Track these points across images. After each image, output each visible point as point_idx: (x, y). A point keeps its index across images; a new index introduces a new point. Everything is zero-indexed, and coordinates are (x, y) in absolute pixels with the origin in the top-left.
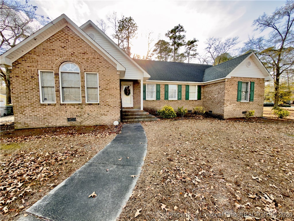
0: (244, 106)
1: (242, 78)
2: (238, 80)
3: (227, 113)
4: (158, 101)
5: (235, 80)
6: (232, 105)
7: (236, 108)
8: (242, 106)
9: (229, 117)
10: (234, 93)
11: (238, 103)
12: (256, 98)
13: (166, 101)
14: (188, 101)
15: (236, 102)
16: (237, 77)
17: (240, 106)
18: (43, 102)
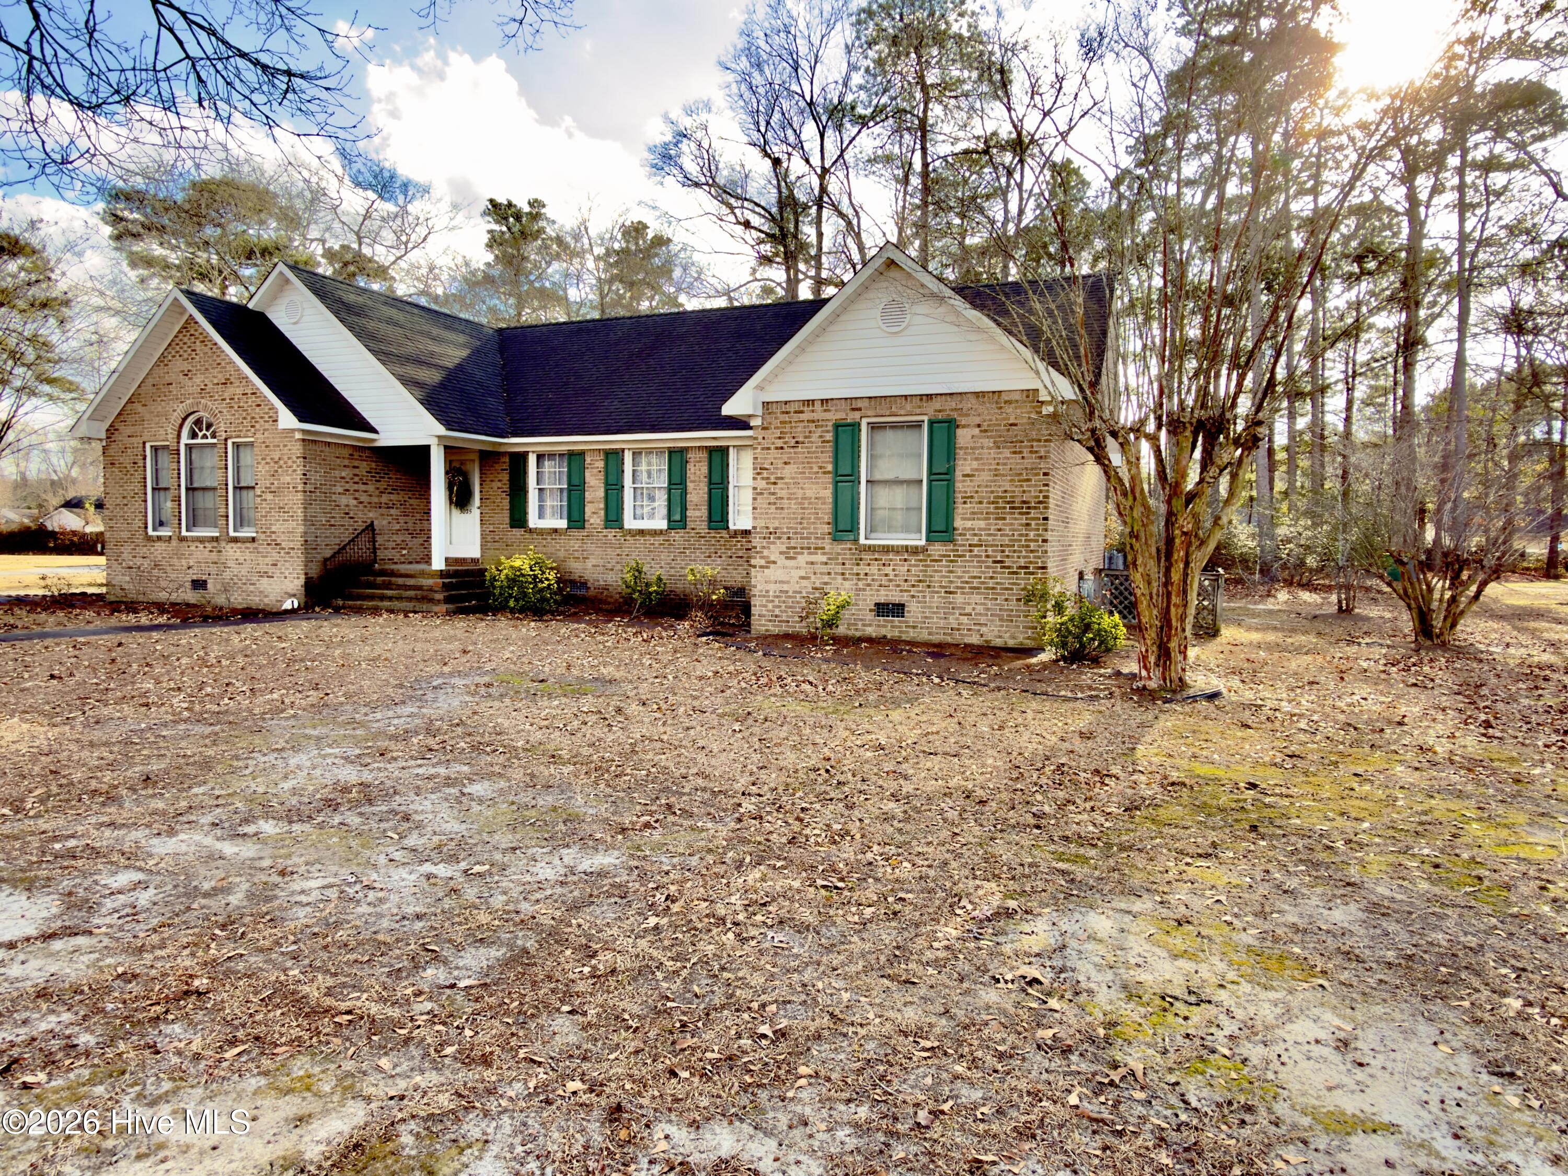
0: (888, 570)
1: (859, 404)
2: (835, 416)
3: (770, 606)
4: (575, 533)
5: (815, 416)
6: (802, 559)
7: (826, 579)
8: (874, 569)
9: (784, 628)
10: (809, 493)
11: (839, 548)
12: (982, 524)
13: (611, 533)
14: (724, 533)
15: (827, 543)
16: (824, 401)
17: (856, 569)
18: (154, 529)
